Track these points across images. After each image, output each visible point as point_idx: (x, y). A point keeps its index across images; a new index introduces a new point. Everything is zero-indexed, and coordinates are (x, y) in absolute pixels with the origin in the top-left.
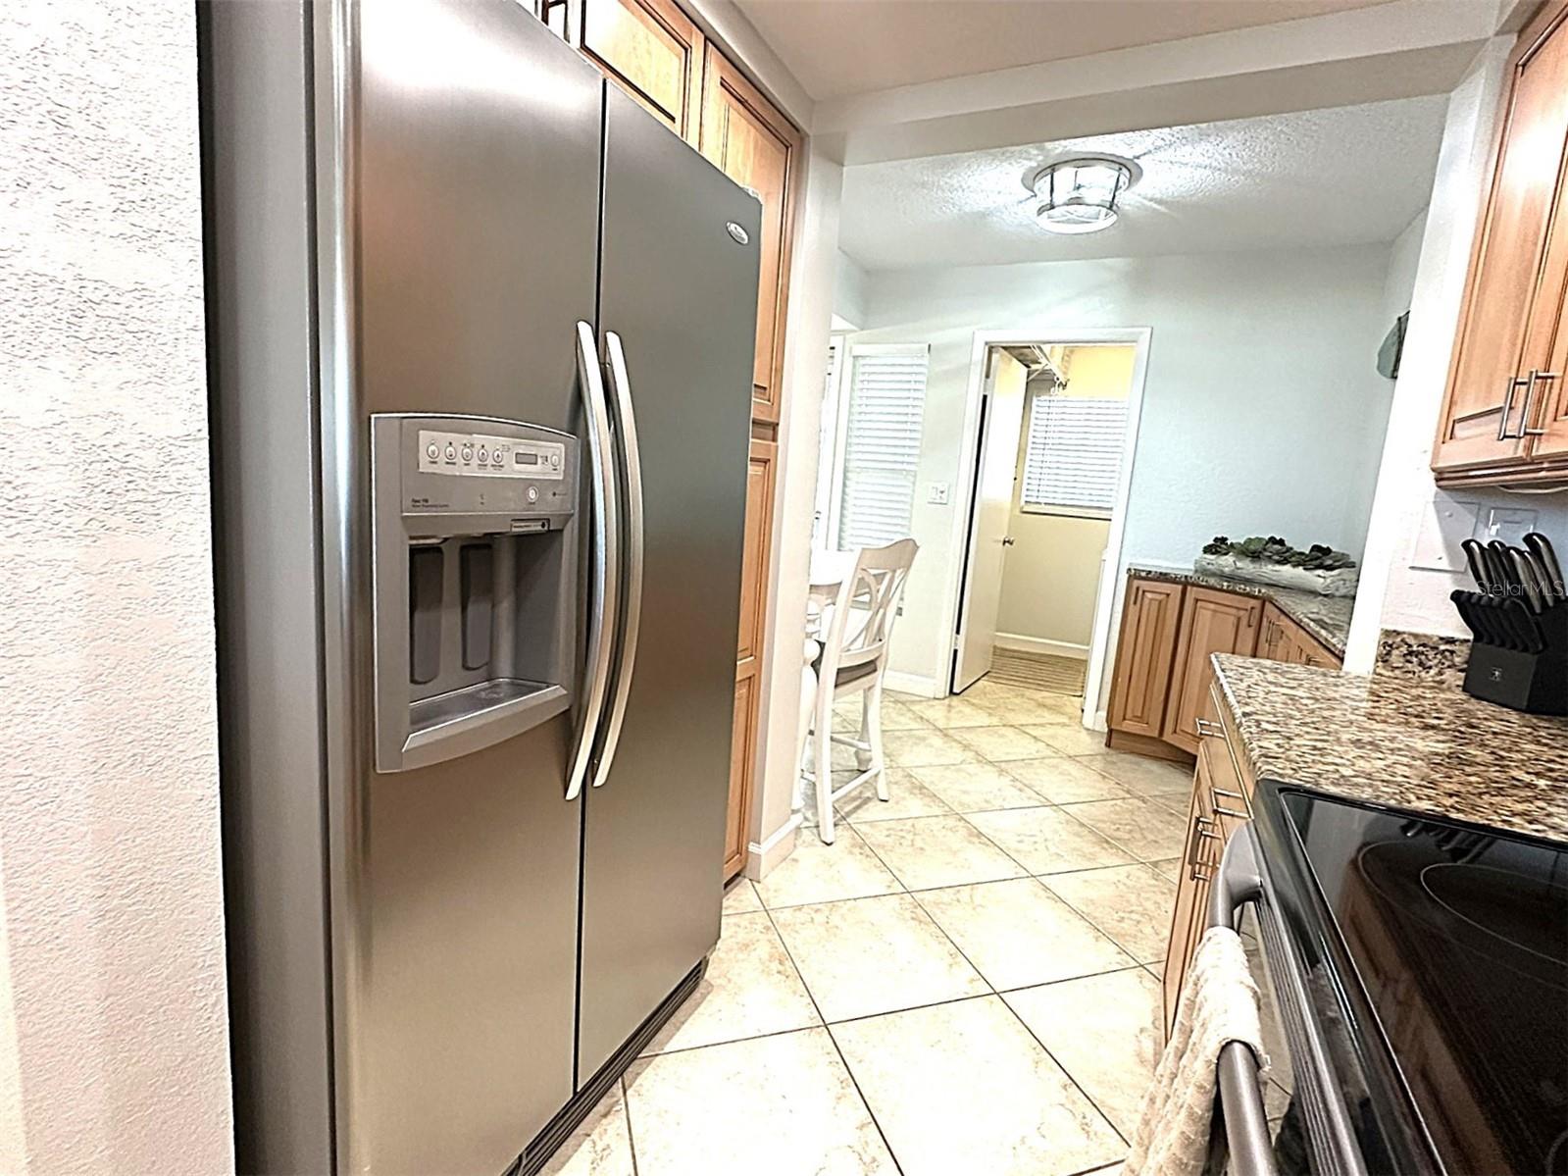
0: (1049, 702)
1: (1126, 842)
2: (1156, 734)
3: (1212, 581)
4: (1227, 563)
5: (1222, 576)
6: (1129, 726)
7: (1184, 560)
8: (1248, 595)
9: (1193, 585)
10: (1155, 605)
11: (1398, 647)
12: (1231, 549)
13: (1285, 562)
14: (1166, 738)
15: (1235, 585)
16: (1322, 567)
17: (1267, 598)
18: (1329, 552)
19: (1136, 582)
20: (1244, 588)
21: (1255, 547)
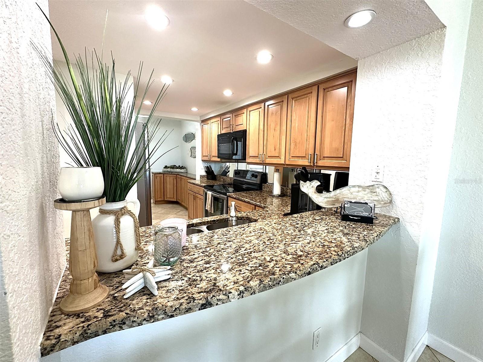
1: (170, 213)
2: (163, 199)
3: (168, 173)
4: (169, 170)
5: (168, 172)
6: (159, 200)
7: (161, 170)
9: (165, 174)
10: (160, 179)
11: (202, 177)
12: (168, 167)
13: (177, 169)
14: (165, 200)
15: (171, 173)
16: (182, 169)
17: (177, 174)
18: (182, 166)
19: (156, 175)
20: (173, 173)
21: (172, 167)
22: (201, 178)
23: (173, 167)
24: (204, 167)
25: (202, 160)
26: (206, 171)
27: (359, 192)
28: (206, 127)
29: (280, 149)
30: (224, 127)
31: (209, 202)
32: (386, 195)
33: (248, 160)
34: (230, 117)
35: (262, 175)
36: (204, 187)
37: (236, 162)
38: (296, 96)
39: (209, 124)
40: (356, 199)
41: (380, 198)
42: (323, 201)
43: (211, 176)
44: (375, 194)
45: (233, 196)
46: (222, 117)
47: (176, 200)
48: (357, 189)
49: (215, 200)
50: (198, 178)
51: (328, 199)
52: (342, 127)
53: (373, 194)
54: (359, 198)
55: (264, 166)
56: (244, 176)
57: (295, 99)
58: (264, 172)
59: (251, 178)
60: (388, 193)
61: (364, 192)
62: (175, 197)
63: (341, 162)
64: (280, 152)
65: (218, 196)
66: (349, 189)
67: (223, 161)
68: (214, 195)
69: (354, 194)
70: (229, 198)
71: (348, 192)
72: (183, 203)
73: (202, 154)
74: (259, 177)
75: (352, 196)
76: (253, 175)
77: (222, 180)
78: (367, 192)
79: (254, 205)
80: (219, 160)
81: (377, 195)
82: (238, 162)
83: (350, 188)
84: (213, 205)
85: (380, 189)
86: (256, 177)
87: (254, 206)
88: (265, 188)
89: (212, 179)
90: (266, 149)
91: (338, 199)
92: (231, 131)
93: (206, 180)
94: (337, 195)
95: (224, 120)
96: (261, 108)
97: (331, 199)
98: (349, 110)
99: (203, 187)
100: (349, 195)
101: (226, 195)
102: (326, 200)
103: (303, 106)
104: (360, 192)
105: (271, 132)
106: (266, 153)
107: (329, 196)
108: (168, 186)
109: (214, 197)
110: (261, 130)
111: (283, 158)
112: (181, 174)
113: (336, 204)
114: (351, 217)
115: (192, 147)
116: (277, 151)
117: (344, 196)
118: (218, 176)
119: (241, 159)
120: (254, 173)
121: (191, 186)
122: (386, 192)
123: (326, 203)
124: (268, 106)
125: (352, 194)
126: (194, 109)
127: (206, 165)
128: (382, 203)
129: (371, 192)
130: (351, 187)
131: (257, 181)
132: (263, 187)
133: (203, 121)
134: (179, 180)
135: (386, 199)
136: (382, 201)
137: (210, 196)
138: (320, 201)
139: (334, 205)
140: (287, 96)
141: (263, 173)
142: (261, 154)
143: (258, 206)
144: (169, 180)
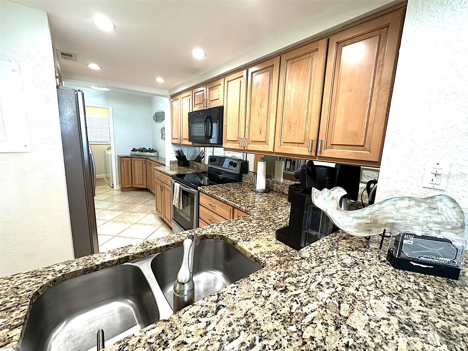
0: (103, 188)
1: (137, 203)
2: (131, 186)
3: (136, 157)
4: (137, 153)
5: (136, 155)
6: (126, 186)
7: (128, 153)
8: (143, 158)
9: (133, 158)
10: (126, 163)
11: (172, 163)
12: (137, 150)
13: (147, 152)
14: (133, 186)
15: (140, 157)
16: (152, 152)
17: (147, 158)
18: (152, 149)
19: (122, 159)
20: (141, 157)
21: (141, 150)
22: (170, 164)
23: (143, 150)
24: (174, 151)
25: (172, 143)
26: (176, 156)
27: (409, 207)
28: (175, 103)
29: (267, 132)
30: (196, 104)
31: (177, 196)
32: (455, 214)
33: (225, 145)
34: (204, 90)
35: (242, 163)
36: (172, 176)
37: (211, 147)
38: (293, 56)
39: (179, 99)
40: (406, 220)
41: (443, 218)
42: (351, 224)
43: (183, 161)
44: (436, 211)
45: (206, 191)
46: (194, 91)
47: (145, 187)
48: (406, 203)
49: (184, 193)
50: (168, 164)
51: (360, 221)
52: (367, 99)
53: (433, 212)
54: (411, 218)
55: (245, 154)
56: (221, 163)
57: (292, 61)
58: (245, 159)
59: (229, 167)
60: (457, 209)
61: (418, 209)
62: (145, 184)
63: (362, 153)
64: (267, 136)
65: (187, 190)
66: (394, 203)
67: (196, 144)
68: (183, 188)
69: (402, 211)
70: (200, 193)
71: (393, 207)
72: (153, 191)
73: (172, 136)
74: (238, 166)
75: (400, 215)
76: (231, 164)
77: (195, 166)
78: (422, 208)
79: (231, 206)
80: (190, 143)
81: (438, 214)
82: (214, 147)
83: (395, 200)
84: (181, 199)
85: (443, 204)
86: (235, 165)
87: (232, 208)
88: (246, 179)
89: (184, 166)
90: (249, 131)
91: (376, 221)
92: (205, 108)
93: (177, 167)
94: (374, 212)
95: (196, 94)
96: (243, 76)
97: (364, 221)
98: (380, 72)
99: (170, 176)
100: (394, 214)
101: (197, 189)
102: (356, 221)
103: (302, 72)
104: (412, 209)
105: (256, 109)
106: (249, 136)
107: (360, 215)
108: (136, 171)
109: (182, 190)
110: (242, 106)
111: (271, 143)
112: (151, 158)
113: (373, 229)
114: (414, 264)
115: (162, 128)
116: (263, 134)
117: (386, 216)
118: (192, 162)
119: (217, 144)
120: (232, 160)
121: (158, 174)
122: (454, 208)
123: (356, 227)
124: (252, 73)
125: (398, 211)
126: (160, 80)
127: (177, 150)
128: (448, 227)
129: (430, 208)
130: (397, 199)
131: (236, 170)
132: (243, 177)
133: (172, 97)
134: (148, 164)
135: (455, 220)
136: (448, 223)
137: (178, 189)
138: (346, 224)
139: (370, 230)
140: (279, 57)
141: (243, 162)
142: (242, 138)
143: (237, 208)
144: (138, 164)
